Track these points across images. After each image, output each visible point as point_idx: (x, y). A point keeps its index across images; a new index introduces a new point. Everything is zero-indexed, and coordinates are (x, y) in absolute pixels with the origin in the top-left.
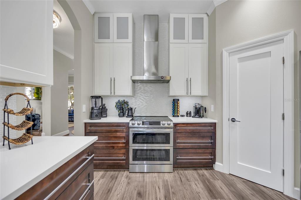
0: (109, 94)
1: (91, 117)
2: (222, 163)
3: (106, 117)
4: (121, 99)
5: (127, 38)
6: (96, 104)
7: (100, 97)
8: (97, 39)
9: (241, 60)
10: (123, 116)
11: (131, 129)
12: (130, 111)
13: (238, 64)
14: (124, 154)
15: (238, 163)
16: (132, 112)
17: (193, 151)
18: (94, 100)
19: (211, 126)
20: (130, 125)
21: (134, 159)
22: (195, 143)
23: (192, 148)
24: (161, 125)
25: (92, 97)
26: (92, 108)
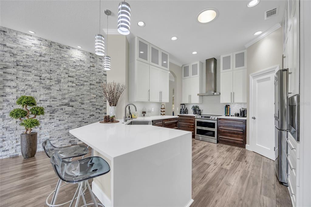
0: (188, 103)
1: (180, 113)
2: (249, 145)
3: (188, 114)
4: (195, 105)
5: (197, 74)
6: (182, 107)
7: (184, 104)
8: (183, 77)
9: (259, 81)
10: (196, 114)
11: (196, 119)
12: (199, 112)
13: (257, 84)
14: (193, 130)
15: (257, 144)
16: (200, 112)
17: (229, 135)
18: (182, 105)
19: (242, 121)
20: (196, 117)
21: (197, 133)
22: (231, 130)
23: (229, 133)
24: (210, 118)
25: (181, 104)
26: (181, 109)
